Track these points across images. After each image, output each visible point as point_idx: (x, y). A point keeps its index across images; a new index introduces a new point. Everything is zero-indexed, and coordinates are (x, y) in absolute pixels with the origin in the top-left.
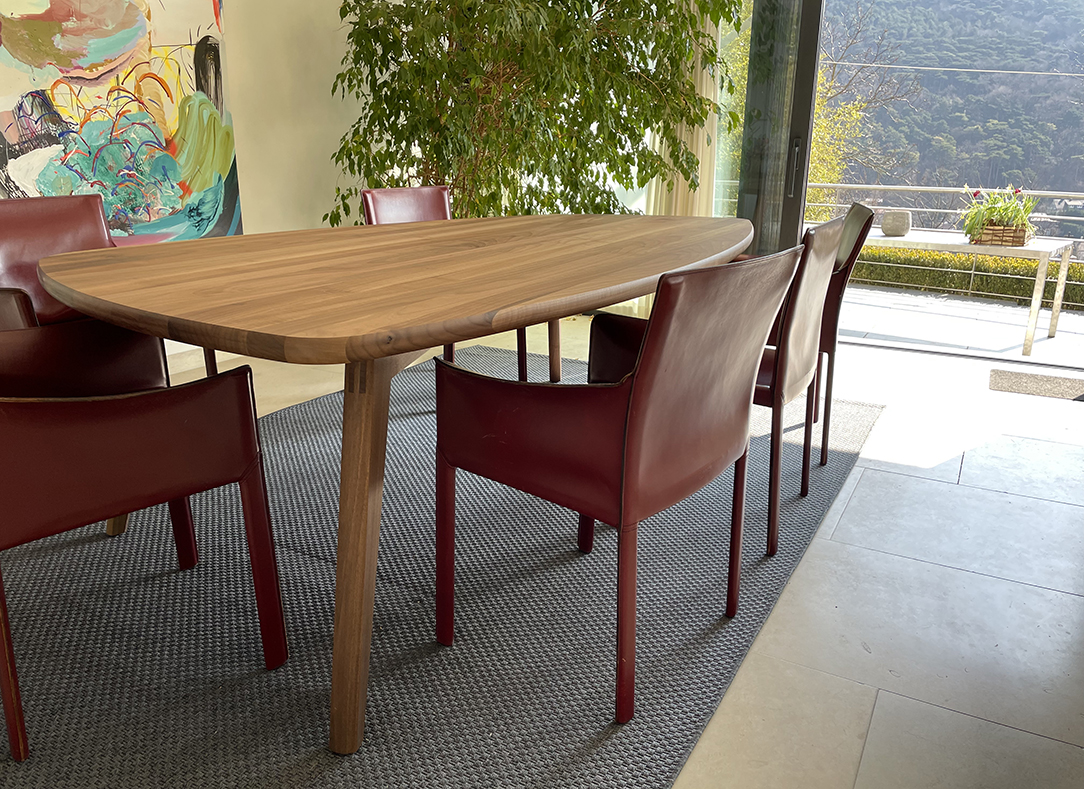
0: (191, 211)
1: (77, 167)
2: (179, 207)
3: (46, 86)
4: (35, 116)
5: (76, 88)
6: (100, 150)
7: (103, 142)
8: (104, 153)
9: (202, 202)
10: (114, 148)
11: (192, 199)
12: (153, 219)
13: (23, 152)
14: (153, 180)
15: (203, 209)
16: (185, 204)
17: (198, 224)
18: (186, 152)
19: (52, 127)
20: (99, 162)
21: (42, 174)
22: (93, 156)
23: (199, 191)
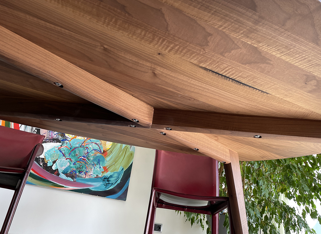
0: (105, 178)
1: (64, 152)
2: (100, 176)
4: (55, 133)
6: (75, 148)
7: (77, 146)
8: (76, 150)
9: (111, 176)
10: (81, 149)
11: (107, 174)
12: (87, 177)
14: (92, 163)
15: (111, 179)
16: (103, 175)
17: (106, 185)
18: (111, 156)
19: (60, 137)
20: (73, 152)
22: (71, 150)
23: (111, 172)
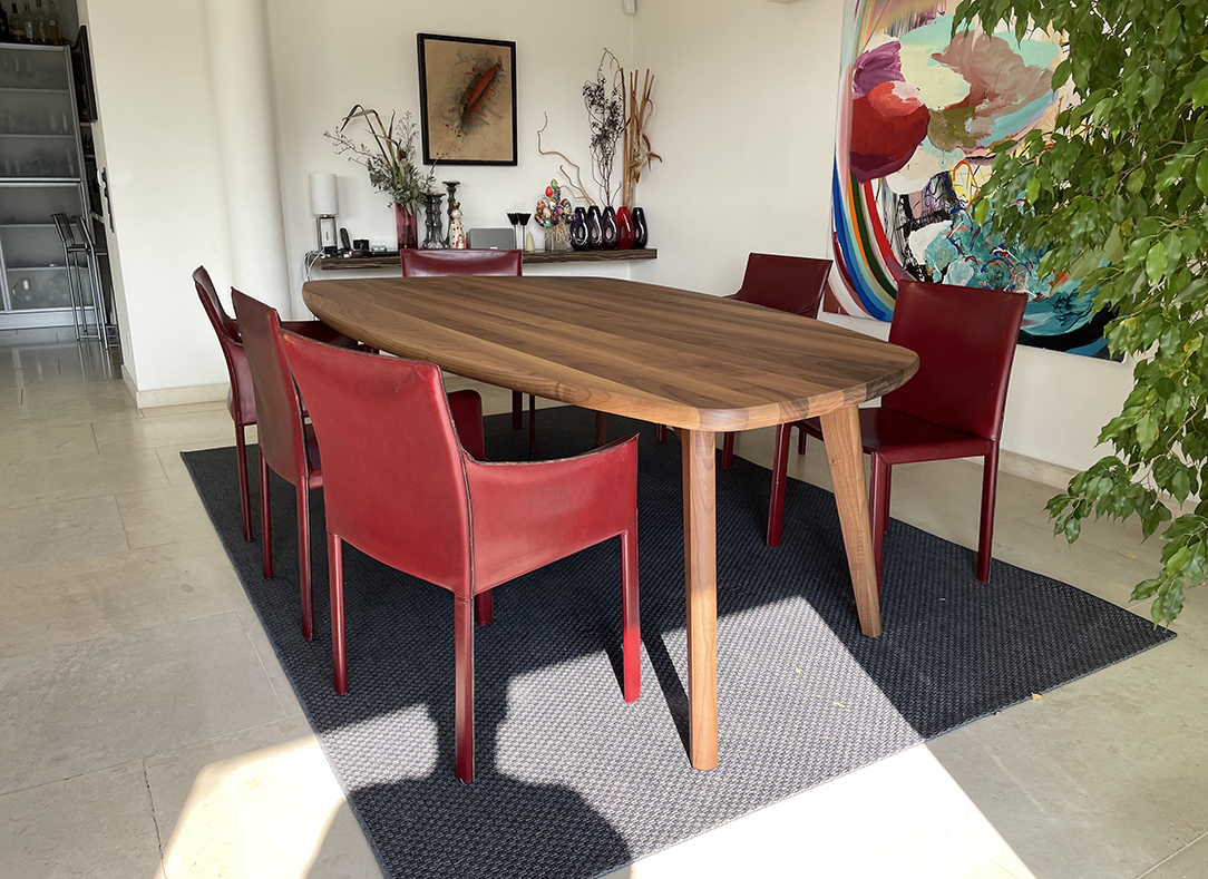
0: (1059, 301)
1: (958, 242)
2: (1046, 294)
3: (949, 168)
4: (936, 196)
5: (974, 167)
8: (984, 231)
9: (1074, 294)
11: (1066, 287)
13: (922, 225)
14: (1024, 261)
15: (1075, 302)
16: (1054, 291)
17: (1065, 319)
19: (948, 204)
20: (978, 237)
21: (931, 246)
22: (973, 233)
23: (1075, 279)
